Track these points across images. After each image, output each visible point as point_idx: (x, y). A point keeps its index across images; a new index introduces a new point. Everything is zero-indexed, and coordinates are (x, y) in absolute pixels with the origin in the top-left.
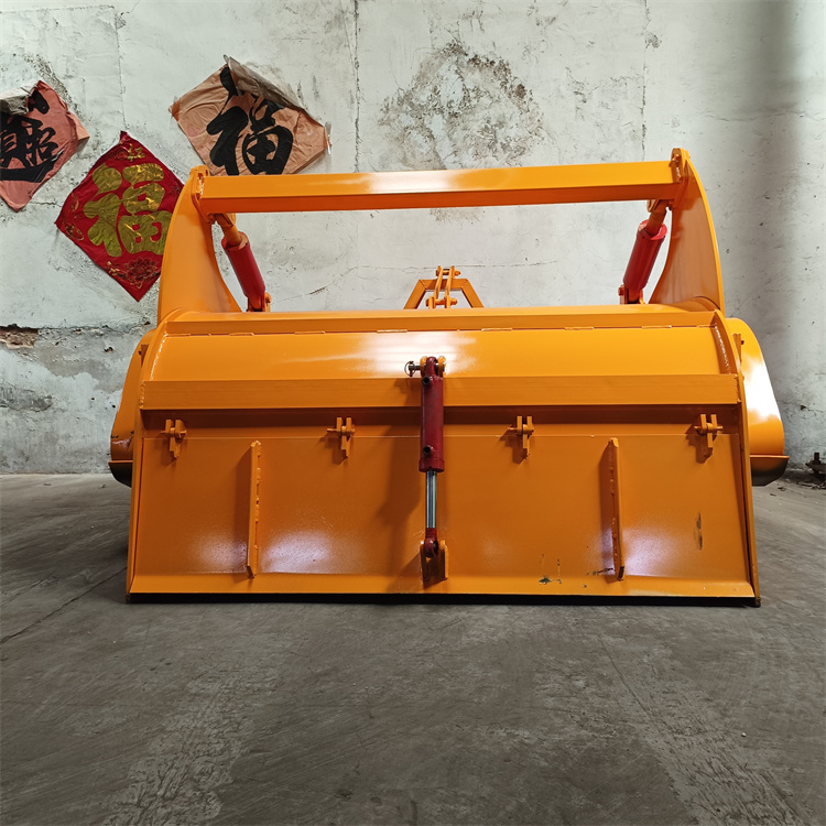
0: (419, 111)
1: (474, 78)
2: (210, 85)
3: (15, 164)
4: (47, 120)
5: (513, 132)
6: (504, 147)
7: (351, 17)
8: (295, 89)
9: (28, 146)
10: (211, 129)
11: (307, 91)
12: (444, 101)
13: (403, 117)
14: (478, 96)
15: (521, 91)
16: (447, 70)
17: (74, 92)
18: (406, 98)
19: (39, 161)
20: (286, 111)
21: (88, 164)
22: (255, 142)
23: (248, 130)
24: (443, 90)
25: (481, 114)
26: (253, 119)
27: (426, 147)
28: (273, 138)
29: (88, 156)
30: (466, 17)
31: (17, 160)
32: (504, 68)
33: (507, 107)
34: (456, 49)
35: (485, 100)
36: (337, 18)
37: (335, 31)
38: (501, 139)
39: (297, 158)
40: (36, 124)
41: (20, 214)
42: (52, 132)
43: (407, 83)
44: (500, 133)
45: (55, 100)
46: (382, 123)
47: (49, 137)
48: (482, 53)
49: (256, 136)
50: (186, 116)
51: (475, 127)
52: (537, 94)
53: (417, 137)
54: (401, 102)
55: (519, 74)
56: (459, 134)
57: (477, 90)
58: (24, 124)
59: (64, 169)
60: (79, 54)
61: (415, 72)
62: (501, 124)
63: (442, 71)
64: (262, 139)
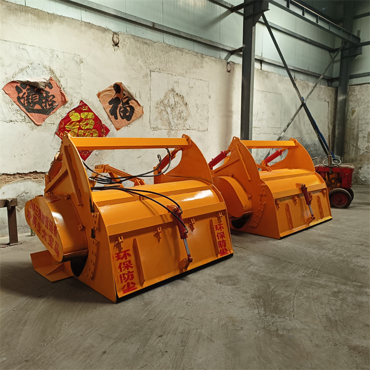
0: (165, 106)
1: (177, 99)
2: (110, 89)
3: (37, 107)
4: (52, 92)
5: (184, 114)
6: (183, 118)
7: (149, 76)
8: (134, 94)
9: (44, 101)
10: (110, 103)
11: (138, 95)
12: (170, 104)
13: (161, 107)
14: (178, 104)
15: (186, 104)
16: (171, 95)
17: (63, 83)
18: (162, 102)
19: (48, 107)
20: (133, 101)
21: (67, 111)
22: (123, 109)
23: (121, 105)
24: (170, 100)
25: (178, 109)
26: (122, 102)
27: (166, 116)
28: (128, 108)
29: (67, 107)
30: (175, 82)
31: (38, 105)
32: (183, 97)
33: (183, 108)
34: (173, 90)
36: (146, 75)
37: (145, 79)
38: (182, 116)
39: (135, 116)
40: (47, 93)
41: (39, 127)
42: (54, 97)
43: (162, 98)
44: (182, 114)
45: (56, 85)
46: (156, 108)
47: (53, 98)
48: (179, 92)
49: (123, 107)
50: (102, 98)
51: (177, 112)
52: (189, 105)
53: (164, 113)
54: (161, 102)
55: (186, 99)
56: (174, 114)
59: (58, 111)
60: (65, 69)
61: (164, 95)
63: (170, 95)
64: (125, 108)
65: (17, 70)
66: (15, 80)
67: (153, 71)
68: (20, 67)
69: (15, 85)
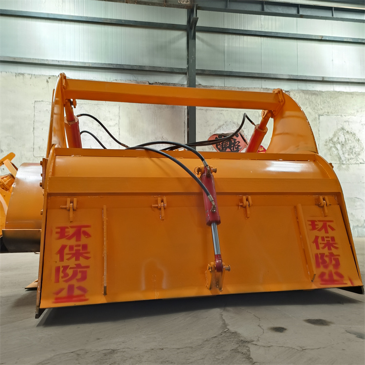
0: (334, 143)
1: (347, 136)
4: (238, 139)
7: (318, 119)
9: (232, 146)
12: (340, 141)
13: (330, 144)
15: (359, 140)
18: (331, 140)
19: (235, 150)
24: (340, 138)
25: (349, 145)
27: (336, 152)
30: (345, 122)
31: (229, 149)
32: (354, 134)
34: (343, 129)
35: (350, 142)
36: (314, 119)
38: (354, 151)
40: (235, 140)
42: (239, 142)
43: (331, 136)
44: (354, 150)
46: (325, 145)
47: (238, 144)
48: (349, 130)
51: (348, 148)
53: (334, 149)
55: (358, 136)
56: (344, 149)
57: (348, 139)
58: (231, 140)
61: (333, 133)
62: (354, 148)
63: (340, 134)
65: (217, 128)
66: (216, 133)
67: (321, 115)
68: (219, 125)
69: (215, 136)
